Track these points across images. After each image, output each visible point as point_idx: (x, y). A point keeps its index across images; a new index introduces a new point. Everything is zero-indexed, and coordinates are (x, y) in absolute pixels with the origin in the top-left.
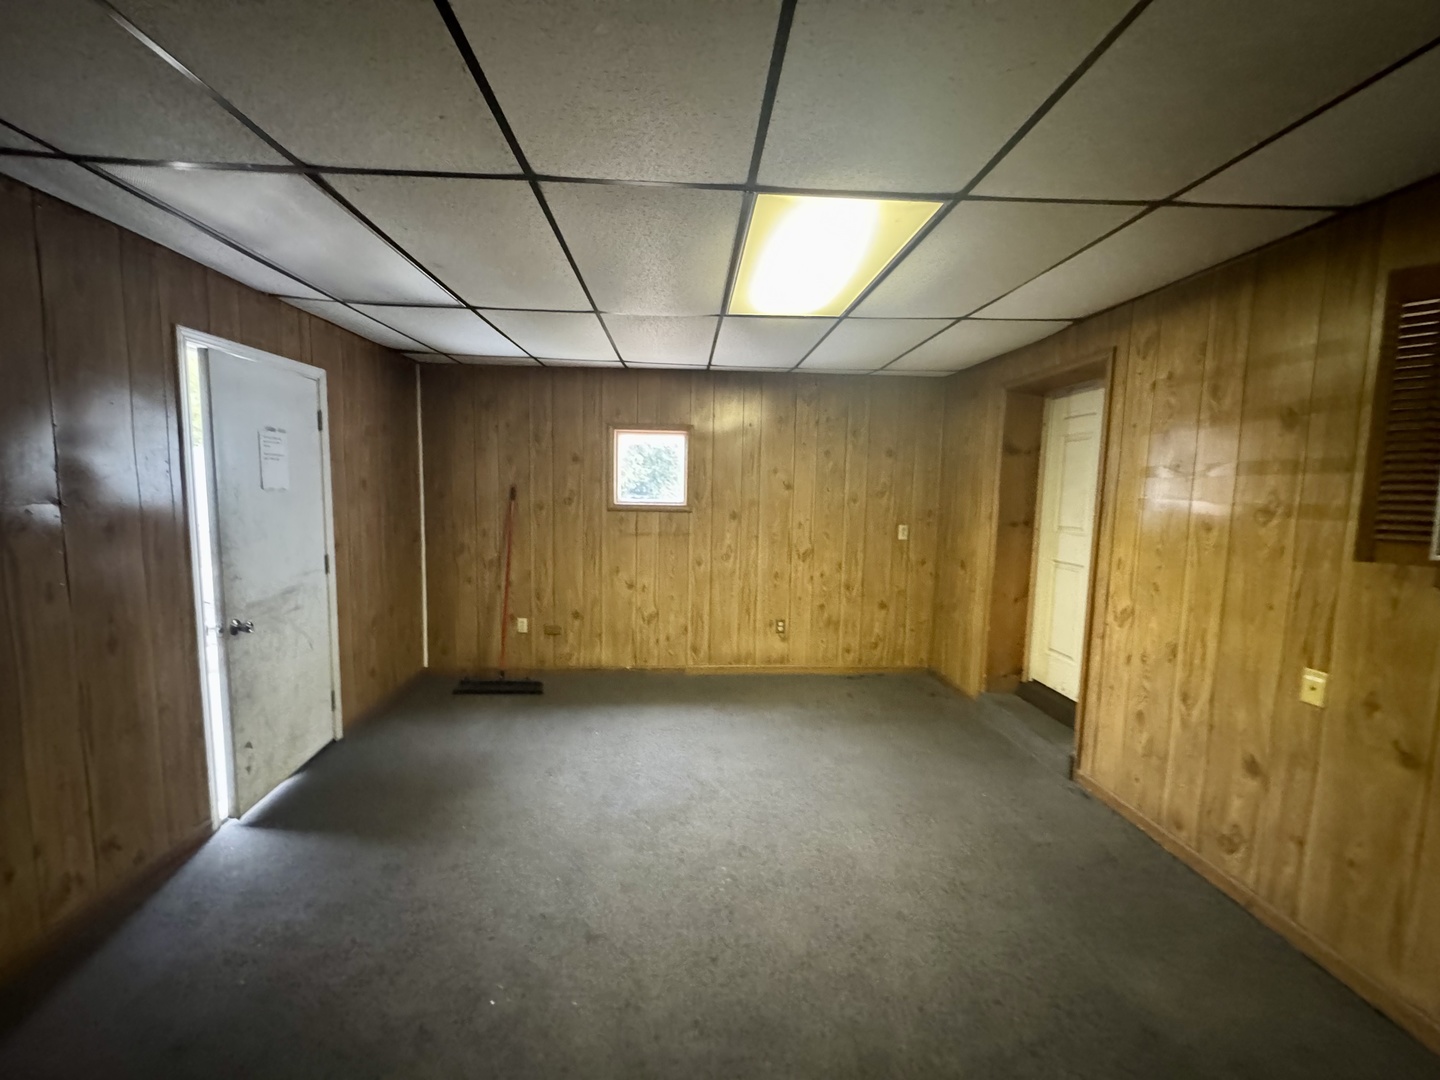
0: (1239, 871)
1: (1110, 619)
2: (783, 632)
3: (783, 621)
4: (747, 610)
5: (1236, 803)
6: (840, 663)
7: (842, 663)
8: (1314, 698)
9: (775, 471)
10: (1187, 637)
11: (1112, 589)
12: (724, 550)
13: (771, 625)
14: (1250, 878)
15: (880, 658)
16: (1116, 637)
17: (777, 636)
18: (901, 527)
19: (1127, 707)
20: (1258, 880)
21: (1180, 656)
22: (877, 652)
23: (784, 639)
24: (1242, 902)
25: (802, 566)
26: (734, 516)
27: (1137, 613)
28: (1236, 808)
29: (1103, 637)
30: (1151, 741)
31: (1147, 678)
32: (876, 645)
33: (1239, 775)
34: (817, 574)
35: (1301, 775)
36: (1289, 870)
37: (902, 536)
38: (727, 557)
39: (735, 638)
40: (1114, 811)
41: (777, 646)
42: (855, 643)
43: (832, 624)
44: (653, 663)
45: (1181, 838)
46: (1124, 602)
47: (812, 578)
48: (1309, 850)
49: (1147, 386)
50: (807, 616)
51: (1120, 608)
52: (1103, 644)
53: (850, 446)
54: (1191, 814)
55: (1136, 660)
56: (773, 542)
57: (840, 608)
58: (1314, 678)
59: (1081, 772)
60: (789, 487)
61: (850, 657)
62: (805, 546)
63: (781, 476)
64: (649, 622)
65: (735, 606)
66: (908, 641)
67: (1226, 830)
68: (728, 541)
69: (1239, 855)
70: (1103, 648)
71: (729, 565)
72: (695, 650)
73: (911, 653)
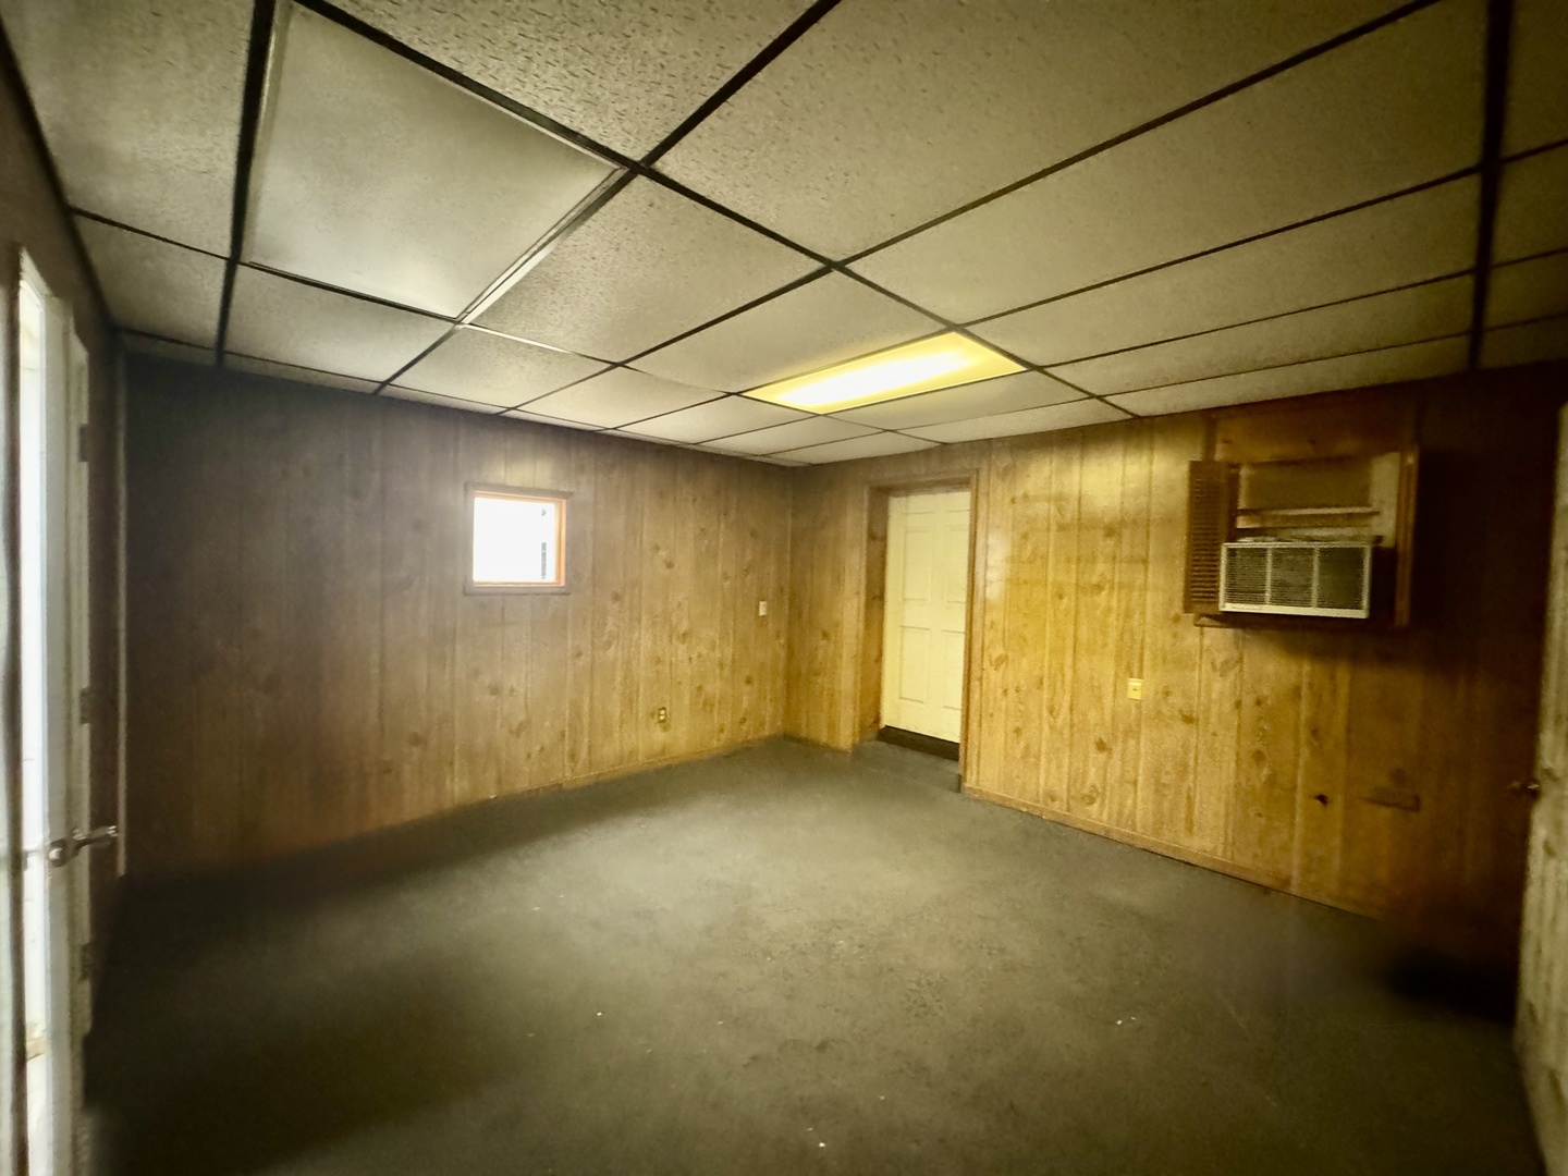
0: (1097, 815)
1: (986, 664)
2: (664, 721)
3: (664, 709)
4: (630, 702)
5: (1092, 771)
6: (715, 743)
7: (717, 743)
8: (1137, 695)
9: (657, 548)
10: (1050, 671)
11: (987, 643)
12: (605, 638)
13: (652, 715)
14: (1105, 817)
15: (748, 732)
16: (992, 677)
17: (658, 725)
18: (762, 603)
19: (1006, 726)
20: (1110, 816)
21: (1045, 684)
22: (744, 728)
23: (665, 729)
24: (1103, 833)
25: (682, 648)
26: (616, 597)
27: (1010, 659)
28: (1093, 775)
29: (981, 679)
30: (1027, 747)
31: (1021, 703)
32: (743, 720)
33: (1093, 753)
34: (694, 656)
35: (1132, 742)
36: (1129, 802)
37: (762, 612)
38: (609, 644)
39: (616, 735)
40: (1002, 805)
41: (660, 736)
42: (727, 721)
43: (708, 705)
44: (522, 784)
45: (1057, 807)
46: (998, 651)
47: (690, 659)
48: (1140, 786)
49: (1008, 500)
50: (687, 701)
51: (994, 657)
52: (981, 685)
53: (722, 526)
54: (1061, 790)
55: (1011, 692)
56: (654, 624)
57: (714, 687)
58: (1134, 683)
59: (967, 785)
60: (670, 565)
61: (723, 736)
62: (684, 627)
63: (663, 553)
64: (518, 734)
65: (616, 696)
66: (768, 711)
67: (1086, 791)
68: (609, 628)
69: (1096, 805)
70: (981, 690)
71: (611, 652)
72: (573, 756)
73: (770, 722)
